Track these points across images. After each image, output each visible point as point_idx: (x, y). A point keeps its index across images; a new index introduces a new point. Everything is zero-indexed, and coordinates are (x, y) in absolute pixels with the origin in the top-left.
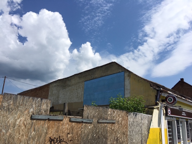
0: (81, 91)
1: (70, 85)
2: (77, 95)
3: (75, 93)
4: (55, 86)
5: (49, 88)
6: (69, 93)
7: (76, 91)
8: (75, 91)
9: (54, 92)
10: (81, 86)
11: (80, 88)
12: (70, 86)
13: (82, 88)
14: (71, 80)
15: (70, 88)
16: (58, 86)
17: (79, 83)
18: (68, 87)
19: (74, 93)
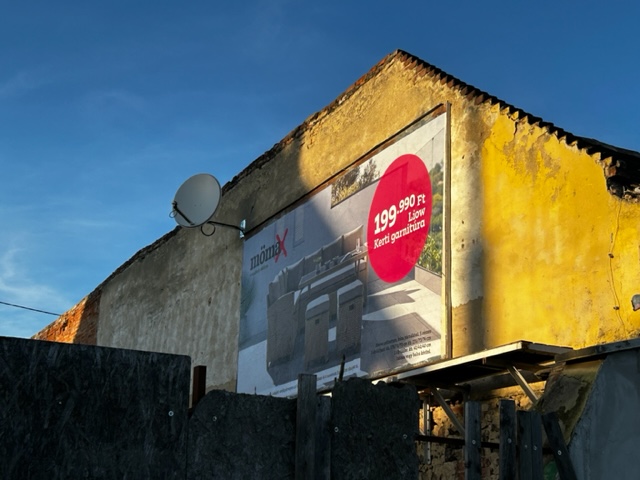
0: (230, 304)
1: (182, 275)
2: (213, 340)
3: (205, 322)
4: (121, 298)
5: (98, 314)
6: (175, 333)
7: (207, 309)
8: (203, 311)
9: (115, 337)
10: (232, 267)
11: (227, 288)
12: (181, 283)
13: (232, 288)
14: (189, 244)
15: (182, 295)
16: (133, 292)
17: (221, 251)
18: (175, 292)
19: (200, 328)
